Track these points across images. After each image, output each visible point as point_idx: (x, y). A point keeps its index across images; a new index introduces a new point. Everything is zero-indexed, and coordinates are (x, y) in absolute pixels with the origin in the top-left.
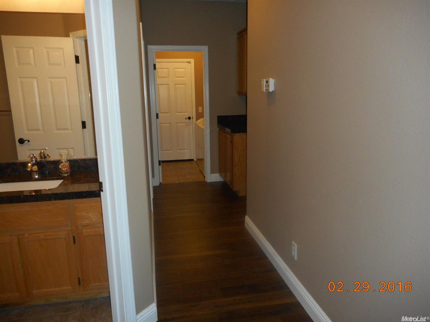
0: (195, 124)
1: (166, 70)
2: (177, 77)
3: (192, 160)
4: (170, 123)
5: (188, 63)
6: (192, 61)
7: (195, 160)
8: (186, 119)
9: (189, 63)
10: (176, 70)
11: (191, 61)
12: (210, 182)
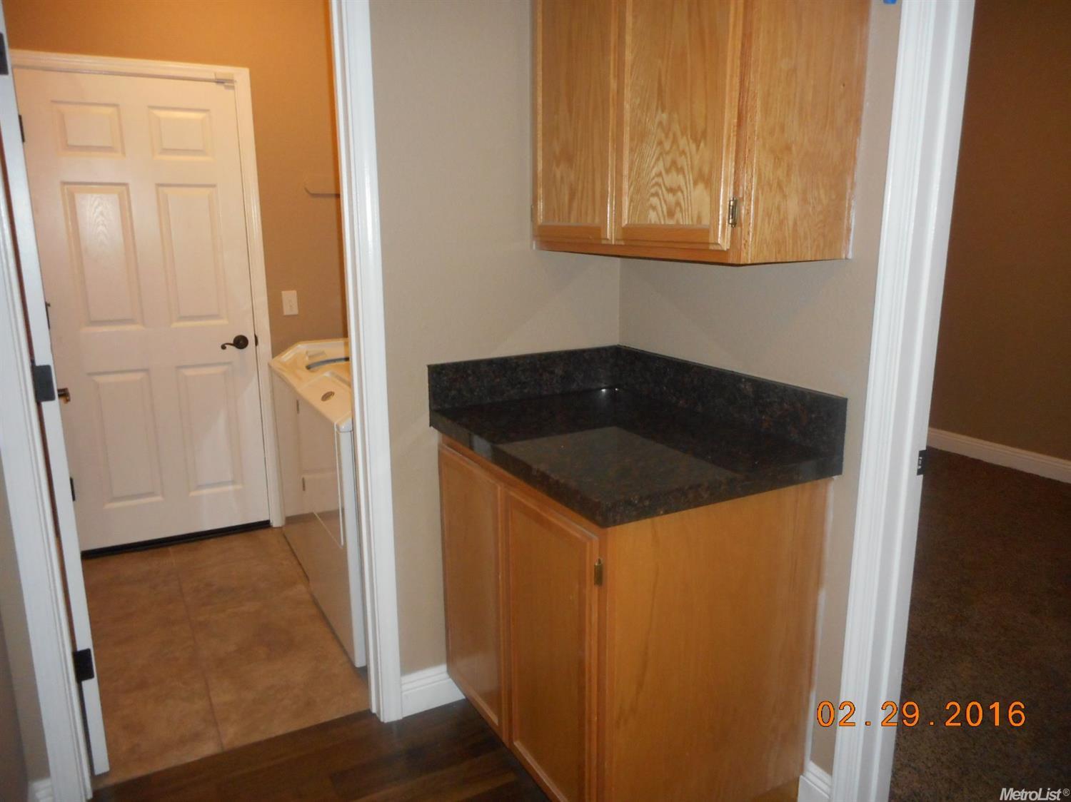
0: (270, 366)
1: (109, 110)
2: (165, 151)
3: (266, 525)
4: (146, 370)
5: (221, 87)
6: (242, 76)
7: (276, 522)
8: (223, 347)
9: (228, 87)
10: (157, 113)
11: (236, 78)
12: (400, 718)
